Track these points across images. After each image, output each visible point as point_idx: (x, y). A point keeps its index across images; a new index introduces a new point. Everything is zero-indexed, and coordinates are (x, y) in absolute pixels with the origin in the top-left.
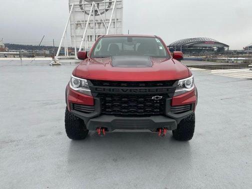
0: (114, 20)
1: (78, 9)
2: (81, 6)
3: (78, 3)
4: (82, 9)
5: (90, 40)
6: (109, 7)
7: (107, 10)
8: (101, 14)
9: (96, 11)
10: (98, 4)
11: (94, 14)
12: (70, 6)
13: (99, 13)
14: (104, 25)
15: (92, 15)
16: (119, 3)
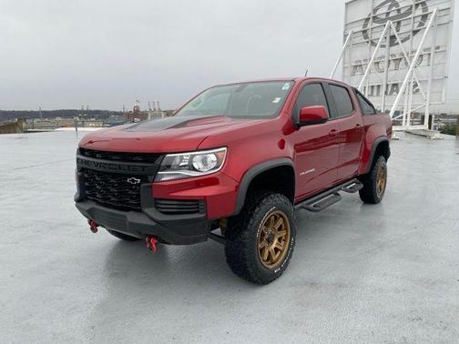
0: (429, 49)
1: (360, 39)
2: (364, 32)
3: (361, 28)
4: (366, 37)
5: (375, 93)
6: (421, 24)
7: (415, 32)
8: (402, 42)
9: (393, 37)
10: (399, 23)
11: (387, 43)
12: (345, 36)
13: (398, 40)
14: (406, 63)
15: (383, 46)
16: (443, 13)
